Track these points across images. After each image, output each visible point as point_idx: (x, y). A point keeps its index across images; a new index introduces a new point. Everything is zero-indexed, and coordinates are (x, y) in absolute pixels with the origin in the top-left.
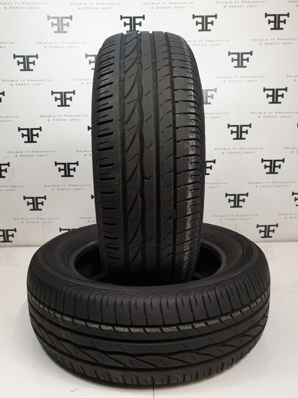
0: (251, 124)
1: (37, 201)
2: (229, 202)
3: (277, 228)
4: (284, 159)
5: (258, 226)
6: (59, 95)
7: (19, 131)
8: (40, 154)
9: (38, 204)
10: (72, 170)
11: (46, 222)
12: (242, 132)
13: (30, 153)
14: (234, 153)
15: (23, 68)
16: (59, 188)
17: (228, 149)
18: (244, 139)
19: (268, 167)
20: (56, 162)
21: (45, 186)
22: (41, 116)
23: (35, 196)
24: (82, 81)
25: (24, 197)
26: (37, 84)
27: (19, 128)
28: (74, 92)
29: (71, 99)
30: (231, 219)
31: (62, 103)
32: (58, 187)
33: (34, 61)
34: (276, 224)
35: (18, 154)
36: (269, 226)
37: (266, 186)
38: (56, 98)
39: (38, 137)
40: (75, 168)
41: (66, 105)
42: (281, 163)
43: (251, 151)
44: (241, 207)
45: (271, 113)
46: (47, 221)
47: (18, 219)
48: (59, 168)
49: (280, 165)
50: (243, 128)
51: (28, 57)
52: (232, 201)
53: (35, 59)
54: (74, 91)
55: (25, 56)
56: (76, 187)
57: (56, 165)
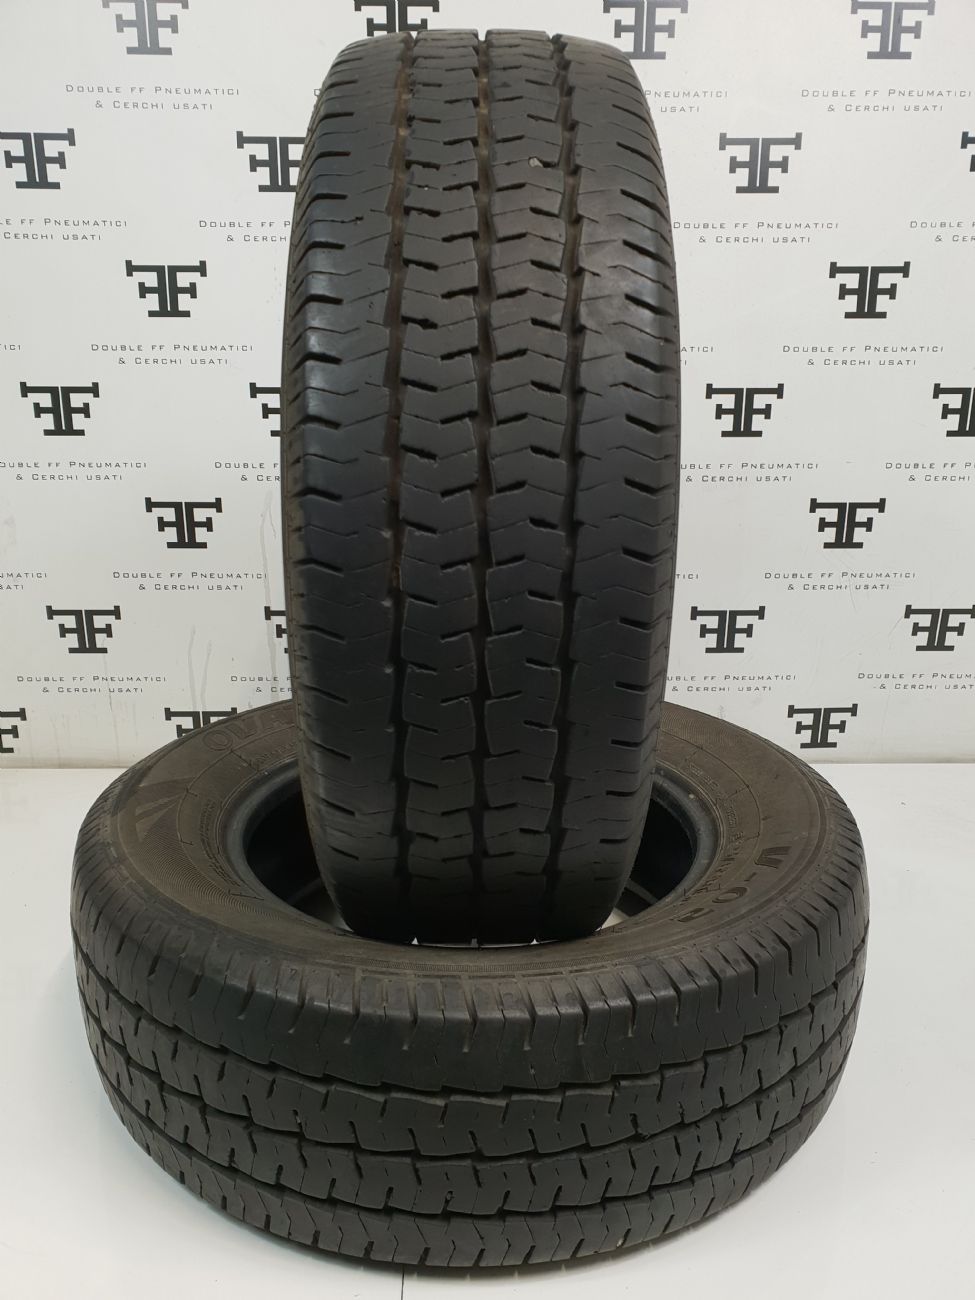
0: (781, 386)
1: (90, 622)
2: (702, 635)
3: (854, 717)
4: (883, 501)
5: (792, 711)
6: (155, 274)
7: (24, 395)
8: (94, 471)
9: (93, 631)
10: (201, 524)
11: (120, 690)
12: (751, 411)
13: (65, 470)
14: (722, 479)
15: (25, 179)
16: (162, 582)
17: (703, 466)
18: (759, 434)
19: (831, 525)
20: (148, 500)
21: (116, 575)
22: (94, 348)
23: (83, 607)
24: (229, 231)
25: (49, 608)
26: (75, 237)
27: (23, 385)
28: (202, 269)
29: (192, 290)
30: (706, 689)
31: (162, 302)
32: (156, 580)
33: (62, 154)
34: (851, 706)
35: (22, 471)
36: (829, 711)
37: (823, 587)
38: (141, 285)
39: (87, 415)
40: (209, 520)
41: (176, 313)
42: (873, 513)
43: (780, 473)
44: (741, 650)
45: (848, 349)
46: (125, 685)
47: (30, 679)
48: (160, 520)
49: (870, 520)
50: (757, 397)
51: (41, 138)
52: (712, 631)
53: (63, 145)
54: (203, 264)
55: (30, 134)
56: (216, 582)
57: (149, 510)
